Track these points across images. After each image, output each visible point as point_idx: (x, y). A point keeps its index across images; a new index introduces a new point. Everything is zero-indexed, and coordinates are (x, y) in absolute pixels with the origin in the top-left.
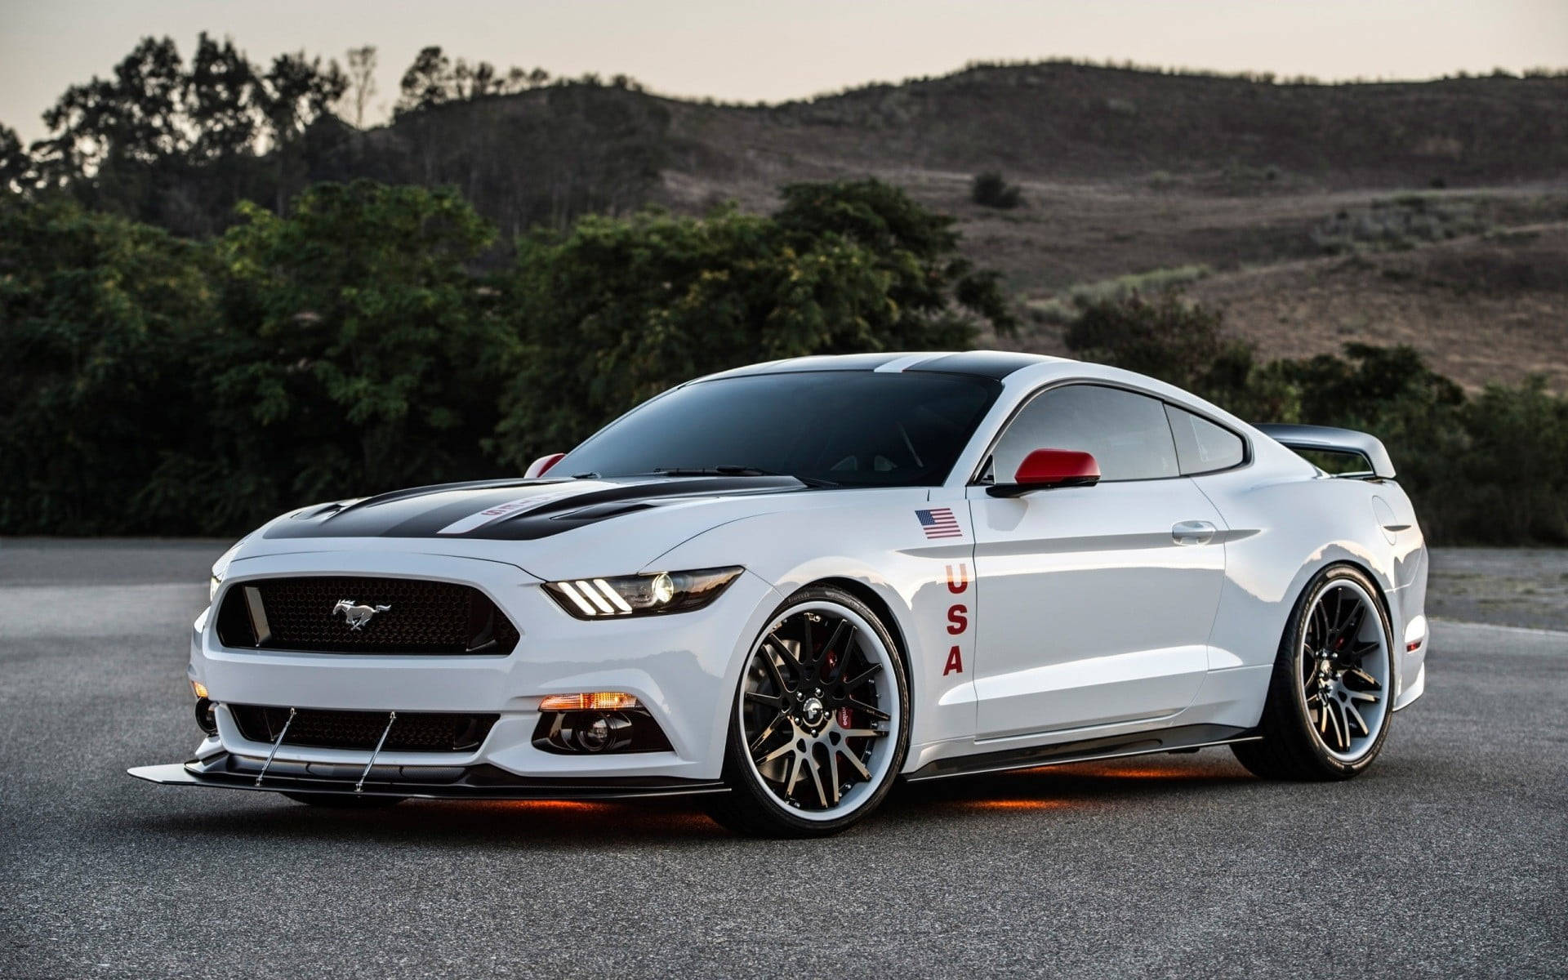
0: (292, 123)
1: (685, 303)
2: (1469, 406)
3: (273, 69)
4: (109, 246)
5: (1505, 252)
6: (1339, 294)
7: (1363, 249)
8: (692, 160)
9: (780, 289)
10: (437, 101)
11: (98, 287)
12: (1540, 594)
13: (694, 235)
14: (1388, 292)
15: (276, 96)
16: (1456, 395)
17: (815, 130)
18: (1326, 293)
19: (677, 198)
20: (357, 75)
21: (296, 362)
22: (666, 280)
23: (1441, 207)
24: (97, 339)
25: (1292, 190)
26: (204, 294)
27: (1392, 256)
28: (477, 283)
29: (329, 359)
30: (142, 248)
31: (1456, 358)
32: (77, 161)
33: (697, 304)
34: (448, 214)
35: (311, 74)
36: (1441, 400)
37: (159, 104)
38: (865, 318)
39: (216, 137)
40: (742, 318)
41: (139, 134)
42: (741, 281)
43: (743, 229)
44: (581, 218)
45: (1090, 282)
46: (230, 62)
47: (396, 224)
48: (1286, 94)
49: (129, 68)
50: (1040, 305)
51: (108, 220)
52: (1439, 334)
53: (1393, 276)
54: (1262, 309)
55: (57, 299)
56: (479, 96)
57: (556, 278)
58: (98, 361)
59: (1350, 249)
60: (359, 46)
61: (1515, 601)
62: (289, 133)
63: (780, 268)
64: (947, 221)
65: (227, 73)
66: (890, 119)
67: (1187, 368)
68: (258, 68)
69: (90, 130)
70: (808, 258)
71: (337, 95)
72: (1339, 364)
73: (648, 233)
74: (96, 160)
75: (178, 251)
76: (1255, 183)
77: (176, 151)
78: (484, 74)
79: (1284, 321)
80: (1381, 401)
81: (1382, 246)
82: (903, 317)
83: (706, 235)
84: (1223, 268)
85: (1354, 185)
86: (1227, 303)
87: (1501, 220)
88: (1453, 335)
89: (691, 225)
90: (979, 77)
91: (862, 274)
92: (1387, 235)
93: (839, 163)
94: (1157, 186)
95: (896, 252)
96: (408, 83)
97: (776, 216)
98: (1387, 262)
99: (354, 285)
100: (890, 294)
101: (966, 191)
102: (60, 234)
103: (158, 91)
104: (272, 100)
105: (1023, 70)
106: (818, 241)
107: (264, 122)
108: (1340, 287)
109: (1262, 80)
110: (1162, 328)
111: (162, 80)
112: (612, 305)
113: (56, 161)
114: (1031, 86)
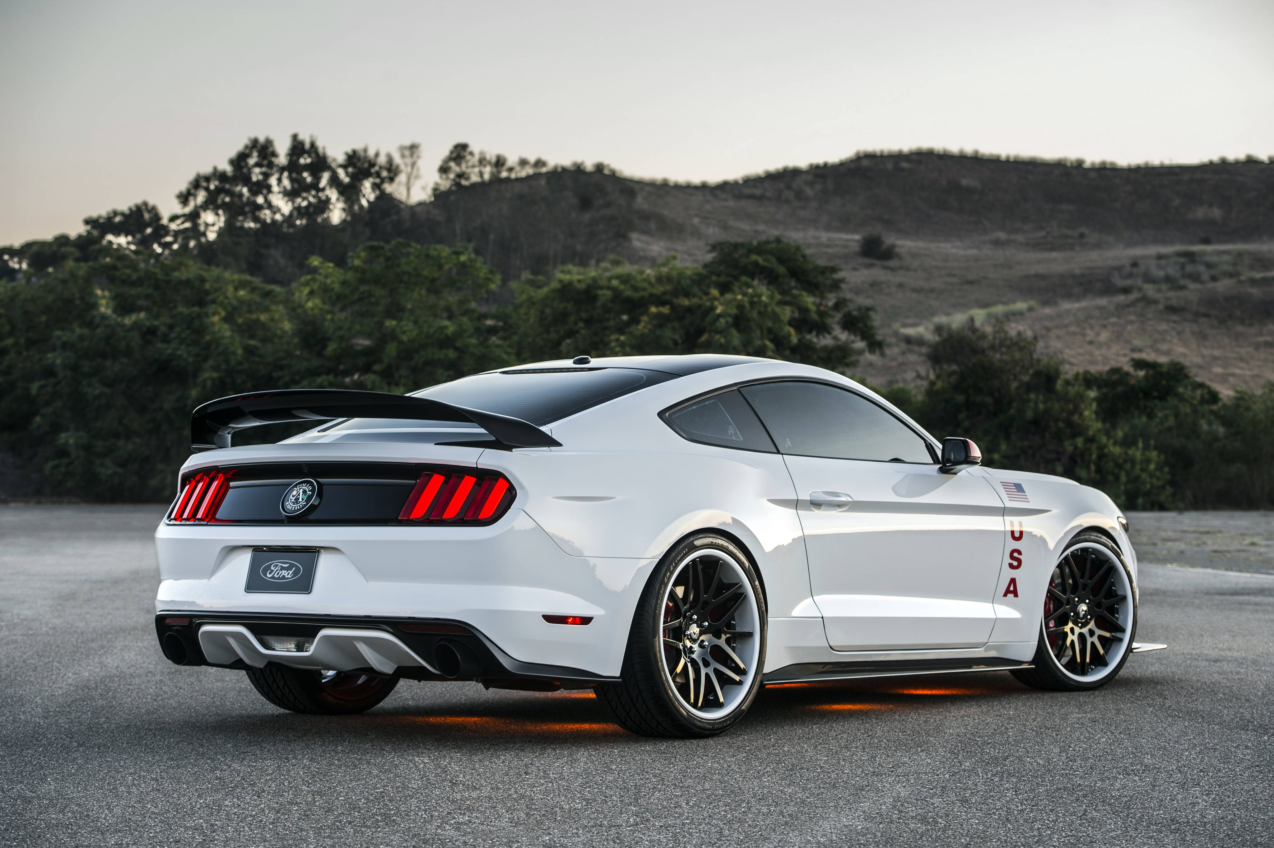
0: (358, 200)
1: (638, 330)
2: (1224, 405)
3: (345, 161)
4: (216, 290)
5: (1255, 291)
6: (1132, 322)
7: (1150, 290)
8: (653, 225)
9: (708, 319)
10: (464, 182)
11: (207, 321)
12: (1260, 546)
13: (645, 280)
14: (1168, 321)
15: (347, 180)
16: (1214, 397)
17: (743, 203)
18: (1122, 321)
19: (641, 253)
20: (406, 165)
21: (353, 374)
22: (624, 313)
23: (1208, 259)
24: (206, 358)
25: (1097, 246)
26: (287, 326)
27: (1171, 294)
28: (485, 316)
29: (375, 372)
30: (242, 293)
31: (1219, 370)
32: (202, 228)
33: (646, 331)
34: (463, 265)
35: (372, 165)
36: (1203, 401)
37: (262, 187)
38: (772, 341)
39: (303, 211)
40: (680, 341)
41: (247, 209)
42: (679, 314)
43: (681, 275)
44: (561, 267)
45: (948, 314)
46: (313, 155)
47: (425, 273)
48: (1093, 175)
49: (239, 161)
50: (910, 331)
51: (215, 271)
52: (1206, 352)
53: (1171, 309)
54: (1074, 334)
55: (177, 329)
56: (496, 180)
57: (542, 312)
58: (206, 375)
59: (1140, 289)
60: (408, 143)
61: (1239, 551)
62: (356, 207)
63: (708, 304)
64: (834, 270)
65: (312, 163)
66: (799, 194)
67: (1012, 377)
68: (334, 160)
69: (211, 207)
70: (729, 296)
71: (391, 180)
72: (1127, 374)
73: (610, 279)
74: (216, 228)
75: (267, 294)
76: (1070, 241)
77: (274, 222)
78: (499, 162)
79: (1091, 343)
80: (1157, 402)
81: (1164, 287)
82: (800, 340)
83: (653, 280)
84: (1046, 303)
85: (1144, 242)
86: (1048, 330)
87: (1252, 268)
88: (1217, 353)
89: (642, 273)
90: (865, 163)
91: (769, 309)
92: (1168, 279)
93: (761, 227)
94: (997, 243)
95: (795, 292)
96: (444, 170)
97: (705, 266)
98: (1167, 299)
99: (394, 318)
100: (790, 324)
101: (855, 247)
102: (180, 282)
103: (261, 177)
104: (344, 183)
105: (898, 158)
106: (737, 284)
107: (338, 199)
108: (1132, 318)
109: (1075, 164)
110: (993, 347)
111: (264, 169)
112: (583, 332)
113: (186, 230)
114: (903, 170)
